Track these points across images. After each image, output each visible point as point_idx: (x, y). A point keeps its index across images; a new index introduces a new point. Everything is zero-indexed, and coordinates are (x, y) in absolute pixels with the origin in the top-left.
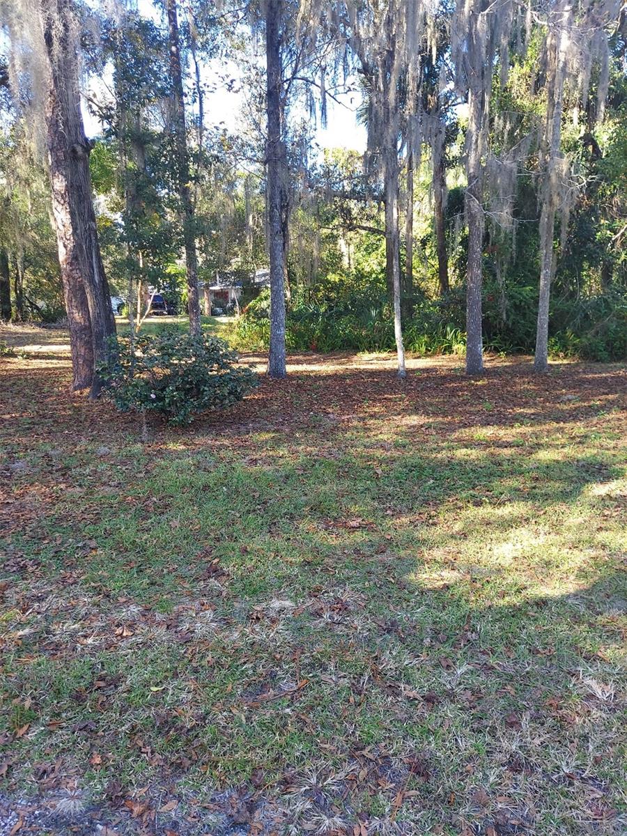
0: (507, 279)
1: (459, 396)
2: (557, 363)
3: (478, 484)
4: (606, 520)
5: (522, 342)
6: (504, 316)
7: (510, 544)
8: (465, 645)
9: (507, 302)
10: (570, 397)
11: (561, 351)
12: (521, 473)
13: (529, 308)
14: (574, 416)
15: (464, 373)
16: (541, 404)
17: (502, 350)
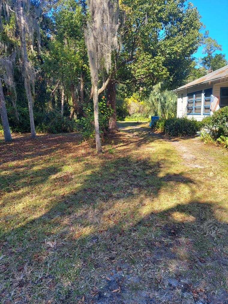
0: (17, 105)
1: (2, 151)
2: (40, 135)
3: (10, 183)
4: (55, 186)
5: (26, 128)
6: (18, 119)
7: (22, 204)
8: (2, 248)
9: (18, 113)
10: (44, 146)
11: (41, 131)
12: (27, 176)
13: (27, 115)
14: (46, 153)
15: (5, 141)
16: (34, 150)
17: (19, 132)
